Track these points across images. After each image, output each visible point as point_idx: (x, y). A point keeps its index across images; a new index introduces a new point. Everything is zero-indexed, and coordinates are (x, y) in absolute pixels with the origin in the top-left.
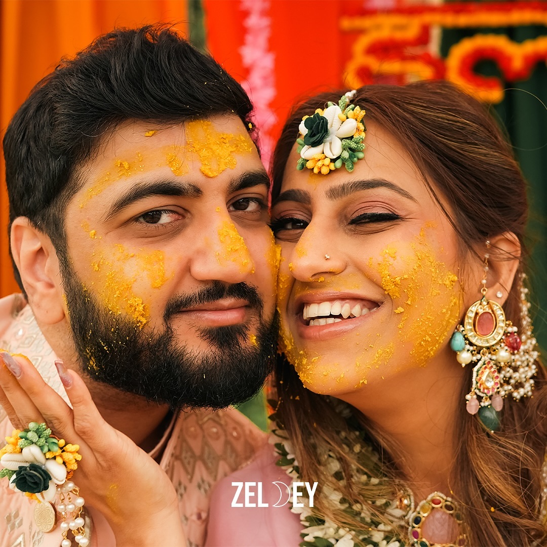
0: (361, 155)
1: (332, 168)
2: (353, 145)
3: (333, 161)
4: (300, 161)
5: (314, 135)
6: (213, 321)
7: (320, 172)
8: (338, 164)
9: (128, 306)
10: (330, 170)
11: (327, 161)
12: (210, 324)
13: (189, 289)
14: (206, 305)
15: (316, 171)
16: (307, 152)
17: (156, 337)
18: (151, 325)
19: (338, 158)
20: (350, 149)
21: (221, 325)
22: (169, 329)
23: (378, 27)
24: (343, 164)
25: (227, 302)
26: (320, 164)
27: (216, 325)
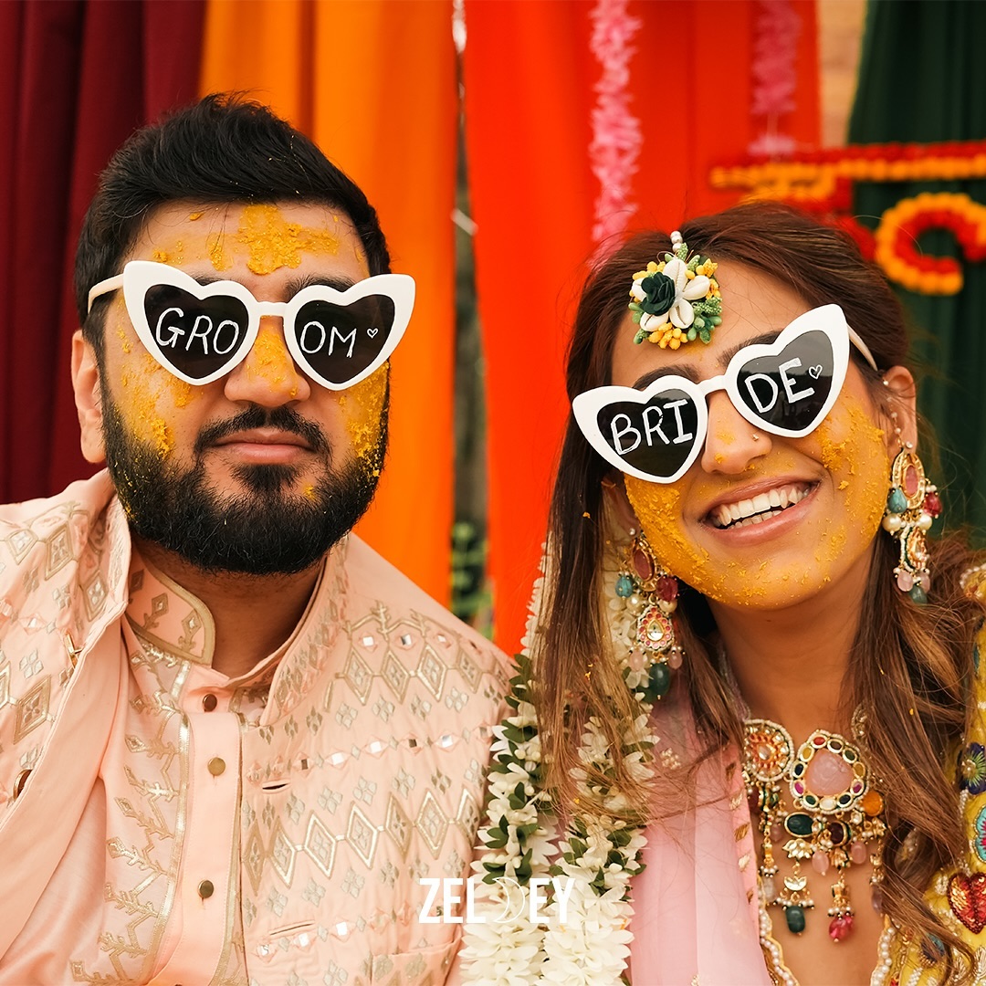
0: (717, 320)
1: (684, 340)
2: (708, 310)
3: (685, 331)
4: (639, 334)
5: (658, 302)
6: (248, 457)
7: (668, 346)
8: (692, 334)
9: (152, 429)
10: (681, 343)
11: (677, 333)
12: (245, 460)
13: (225, 414)
14: (240, 434)
15: (663, 345)
16: (650, 323)
17: (182, 473)
18: (177, 454)
19: (691, 326)
20: (704, 314)
21: (258, 462)
22: (199, 464)
23: (771, 183)
24: (698, 334)
25: (267, 432)
26: (668, 337)
27: (251, 461)
